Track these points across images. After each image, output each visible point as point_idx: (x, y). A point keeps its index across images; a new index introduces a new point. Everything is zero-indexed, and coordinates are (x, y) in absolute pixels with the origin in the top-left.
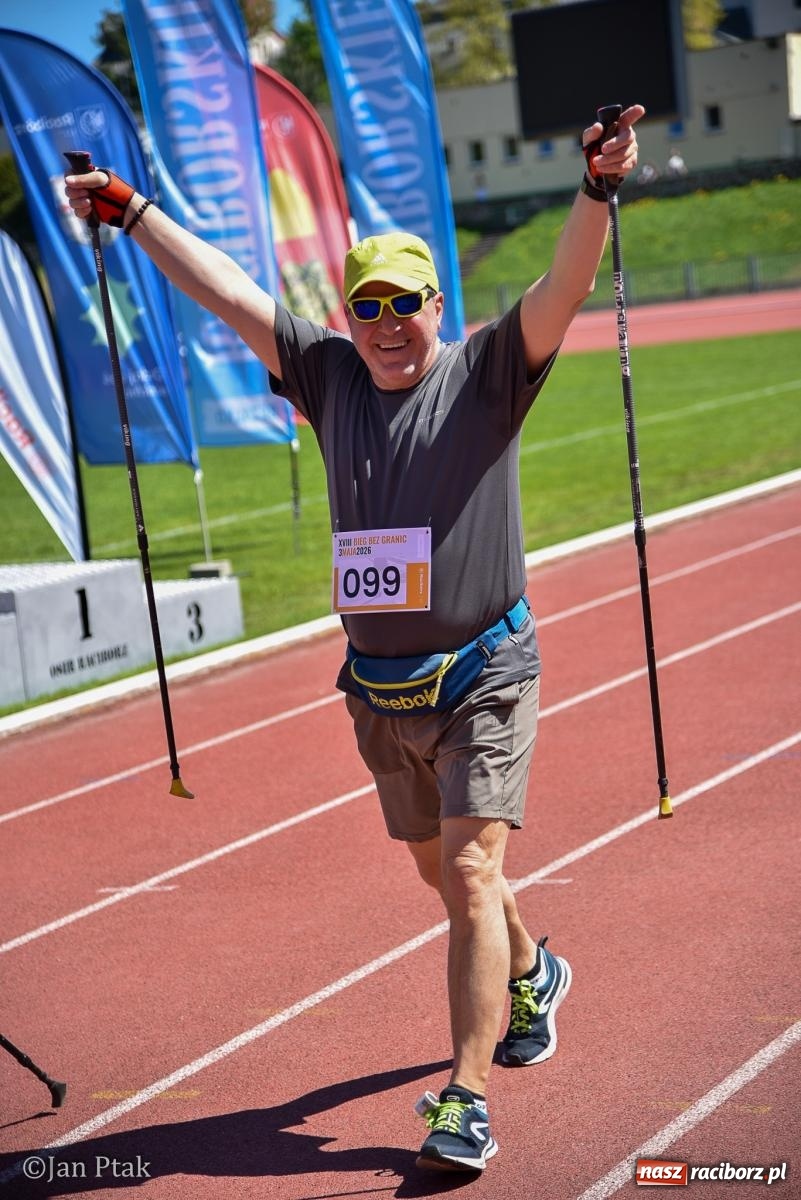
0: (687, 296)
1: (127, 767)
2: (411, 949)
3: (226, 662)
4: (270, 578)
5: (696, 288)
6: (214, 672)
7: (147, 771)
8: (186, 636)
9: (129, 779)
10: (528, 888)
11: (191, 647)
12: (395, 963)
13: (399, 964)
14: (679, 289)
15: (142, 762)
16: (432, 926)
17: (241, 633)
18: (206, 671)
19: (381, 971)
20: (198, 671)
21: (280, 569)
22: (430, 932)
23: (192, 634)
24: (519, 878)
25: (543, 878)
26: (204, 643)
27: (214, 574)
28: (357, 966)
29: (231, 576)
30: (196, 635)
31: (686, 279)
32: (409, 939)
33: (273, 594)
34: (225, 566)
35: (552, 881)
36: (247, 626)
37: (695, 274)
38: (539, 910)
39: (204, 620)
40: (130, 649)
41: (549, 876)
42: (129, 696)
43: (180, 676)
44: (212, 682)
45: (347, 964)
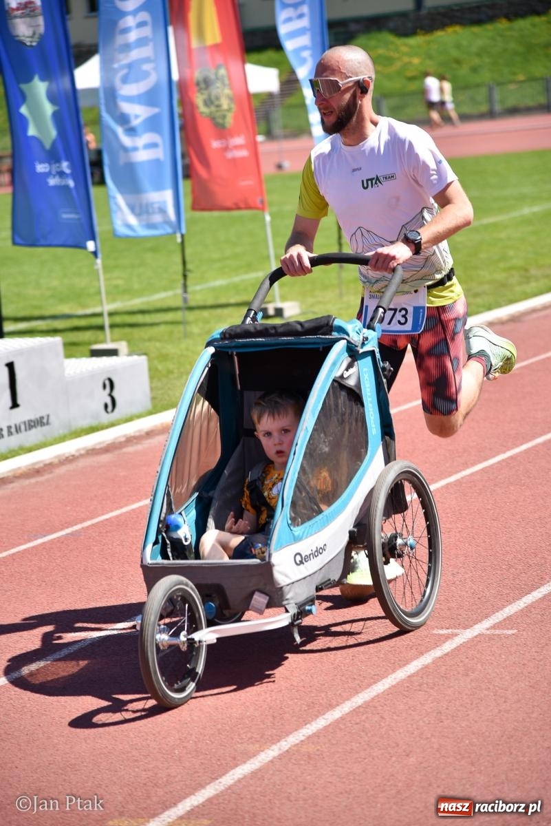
0: (491, 115)
1: (69, 525)
2: (380, 692)
3: (139, 431)
4: (164, 357)
5: (498, 107)
6: (130, 440)
7: (88, 528)
8: (102, 407)
9: (72, 534)
10: (476, 637)
11: (106, 418)
12: (367, 705)
13: (371, 704)
14: (484, 108)
15: (84, 520)
16: (394, 671)
17: (149, 405)
18: (123, 439)
19: (356, 711)
20: (116, 439)
21: (171, 349)
22: (393, 676)
23: (106, 406)
24: (465, 628)
25: (488, 629)
26: (117, 414)
27: (113, 353)
28: (331, 707)
29: (130, 354)
30: (110, 408)
31: (490, 99)
32: (375, 683)
33: (170, 372)
34: (122, 346)
35: (498, 632)
36: (153, 399)
37: (497, 96)
38: (493, 658)
39: (115, 394)
40: (52, 419)
41: (494, 627)
42: (56, 461)
43: (100, 443)
44: (130, 449)
45: (321, 704)
